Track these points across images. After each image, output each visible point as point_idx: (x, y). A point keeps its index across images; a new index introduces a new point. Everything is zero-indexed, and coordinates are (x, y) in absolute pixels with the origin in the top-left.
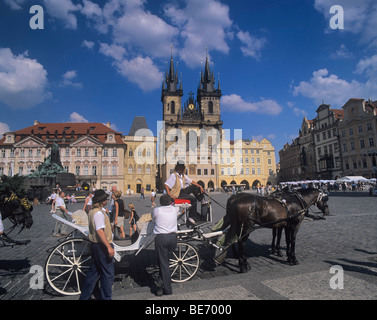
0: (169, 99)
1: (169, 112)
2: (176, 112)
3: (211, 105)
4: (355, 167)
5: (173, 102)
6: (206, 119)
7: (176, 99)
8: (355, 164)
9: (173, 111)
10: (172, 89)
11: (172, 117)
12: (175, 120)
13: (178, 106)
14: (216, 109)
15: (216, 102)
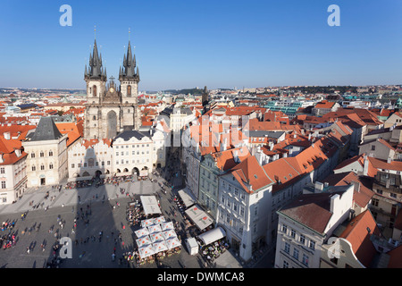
0: (92, 83)
1: (91, 95)
2: (98, 96)
3: (129, 88)
5: (95, 87)
6: (124, 101)
7: (98, 83)
9: (95, 94)
10: (95, 74)
11: (94, 100)
12: (97, 102)
13: (99, 90)
14: (134, 92)
15: (134, 86)
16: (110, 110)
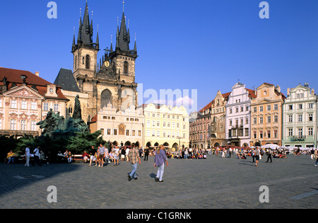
0: (85, 52)
1: (84, 67)
2: (92, 68)
3: (126, 65)
4: (262, 137)
5: (88, 56)
6: (121, 79)
7: (91, 53)
8: (261, 135)
9: (88, 66)
11: (87, 73)
12: (91, 76)
13: (94, 61)
14: (131, 70)
15: (132, 63)
16: (105, 88)
